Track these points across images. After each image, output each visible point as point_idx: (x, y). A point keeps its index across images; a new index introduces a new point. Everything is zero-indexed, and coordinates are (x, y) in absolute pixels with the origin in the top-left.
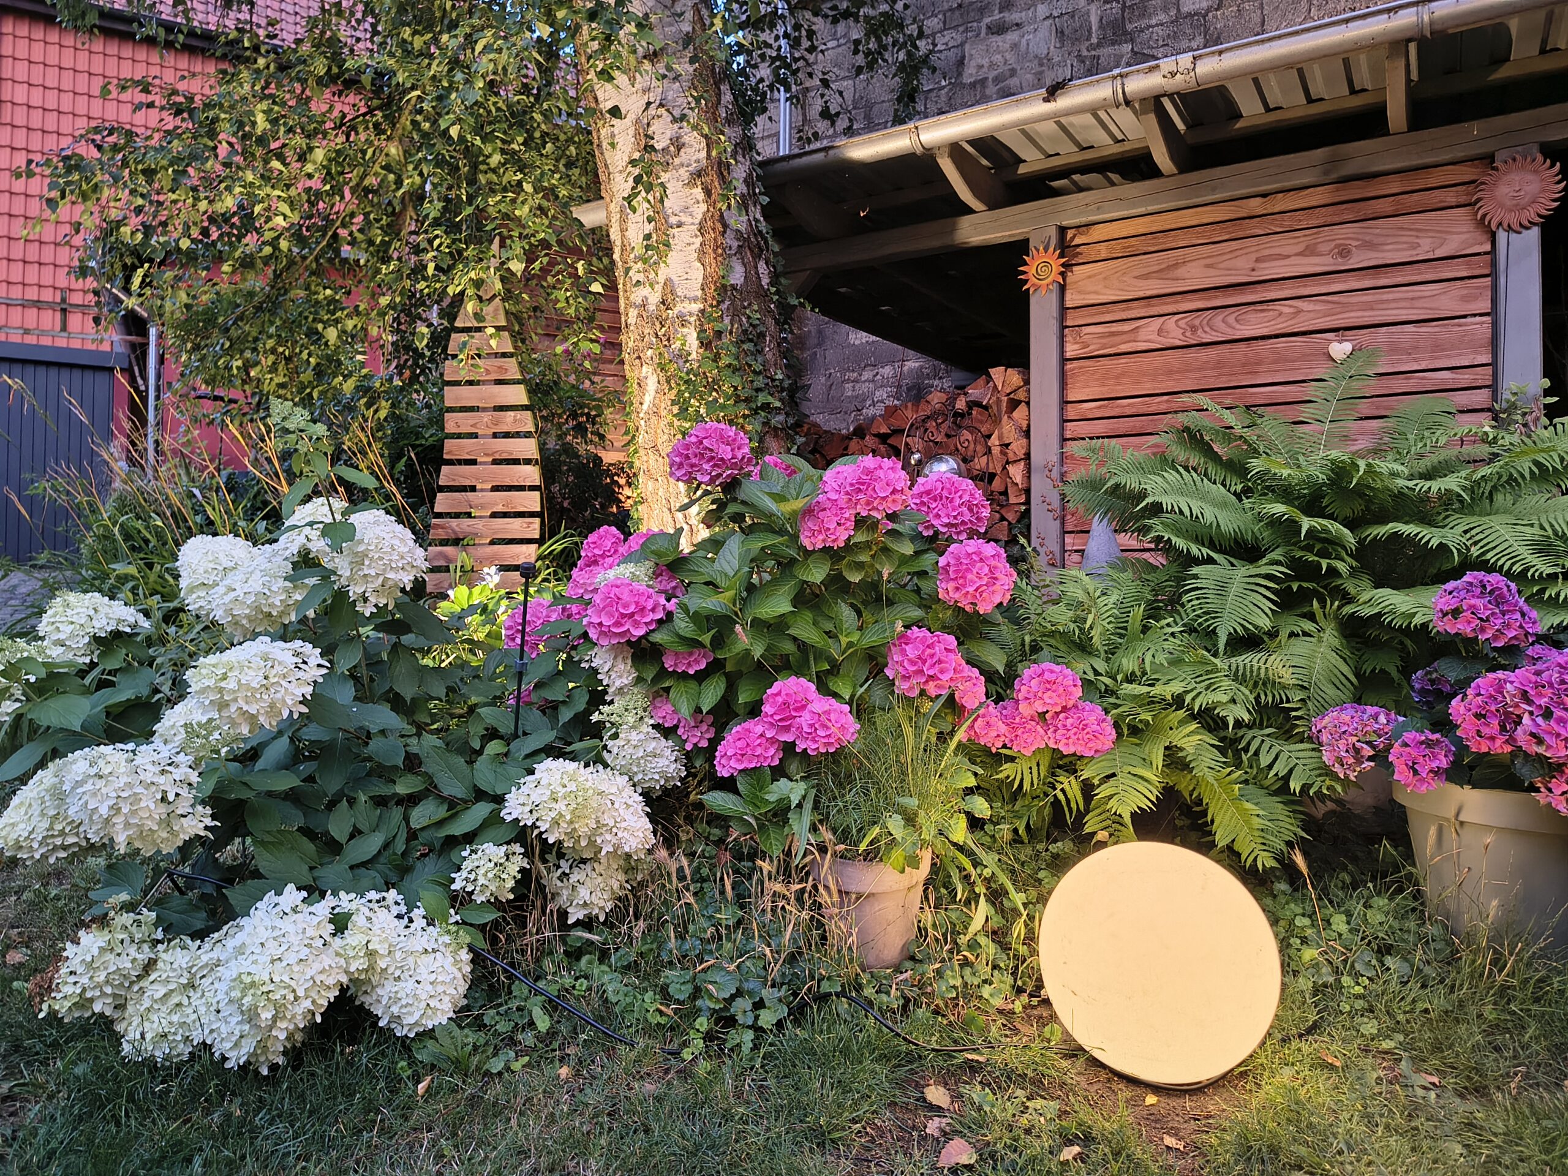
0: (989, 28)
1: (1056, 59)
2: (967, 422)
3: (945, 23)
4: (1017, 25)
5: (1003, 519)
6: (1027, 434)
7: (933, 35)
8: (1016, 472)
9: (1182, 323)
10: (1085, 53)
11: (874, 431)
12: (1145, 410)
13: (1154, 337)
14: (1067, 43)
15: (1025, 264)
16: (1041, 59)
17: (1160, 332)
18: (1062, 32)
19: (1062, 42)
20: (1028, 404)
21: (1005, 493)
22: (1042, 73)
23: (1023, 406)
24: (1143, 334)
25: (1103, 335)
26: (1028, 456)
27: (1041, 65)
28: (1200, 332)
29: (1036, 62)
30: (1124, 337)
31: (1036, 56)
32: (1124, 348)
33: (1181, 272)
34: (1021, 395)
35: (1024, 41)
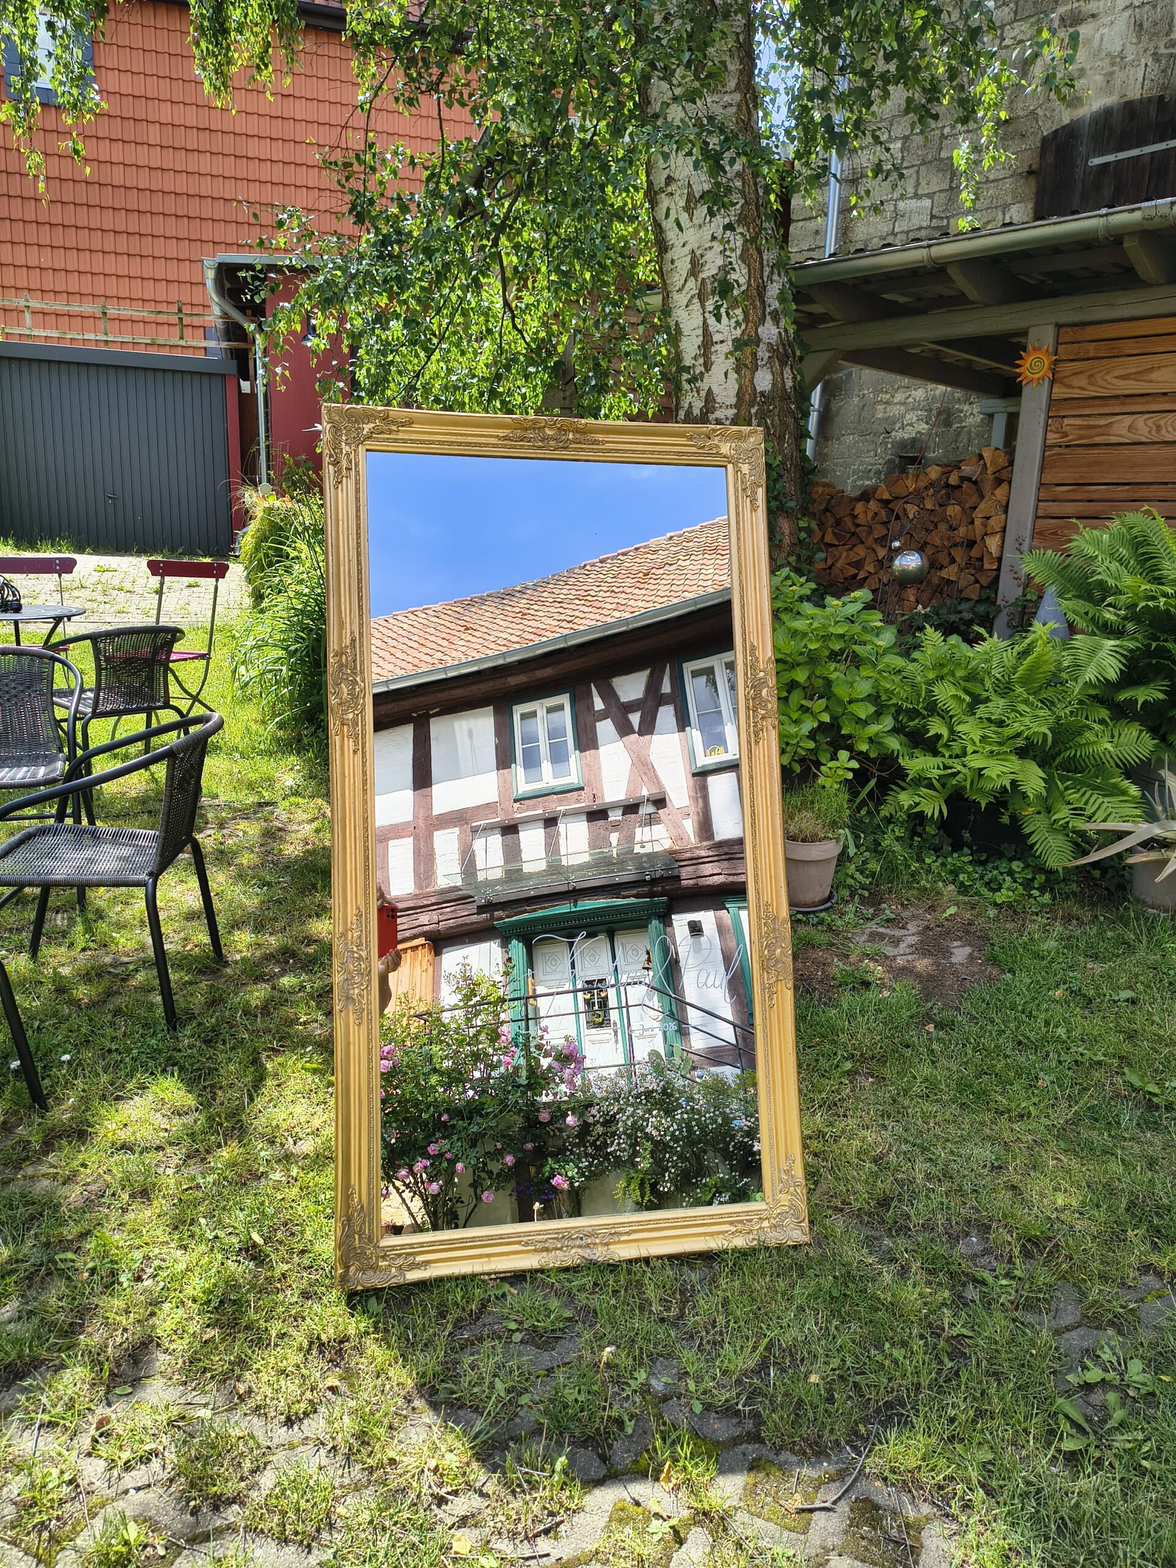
0: (1062, 19)
1: (1130, 58)
2: (957, 493)
3: (1016, 13)
4: (1093, 16)
5: (977, 581)
6: (1006, 510)
7: (1002, 27)
8: (993, 544)
9: (1150, 423)
10: (1162, 51)
11: (878, 496)
12: (1106, 496)
13: (1124, 432)
14: (1144, 39)
15: (1021, 358)
16: (1113, 57)
17: (1130, 428)
18: (1141, 25)
19: (1139, 37)
20: (1010, 483)
21: (981, 559)
22: (1113, 73)
23: (1005, 485)
24: (1115, 430)
25: (1081, 427)
26: (1004, 530)
27: (1113, 64)
28: (1163, 432)
29: (1107, 61)
30: (1100, 431)
31: (1108, 55)
32: (1097, 440)
33: (1154, 376)
34: (1004, 475)
35: (1098, 36)
